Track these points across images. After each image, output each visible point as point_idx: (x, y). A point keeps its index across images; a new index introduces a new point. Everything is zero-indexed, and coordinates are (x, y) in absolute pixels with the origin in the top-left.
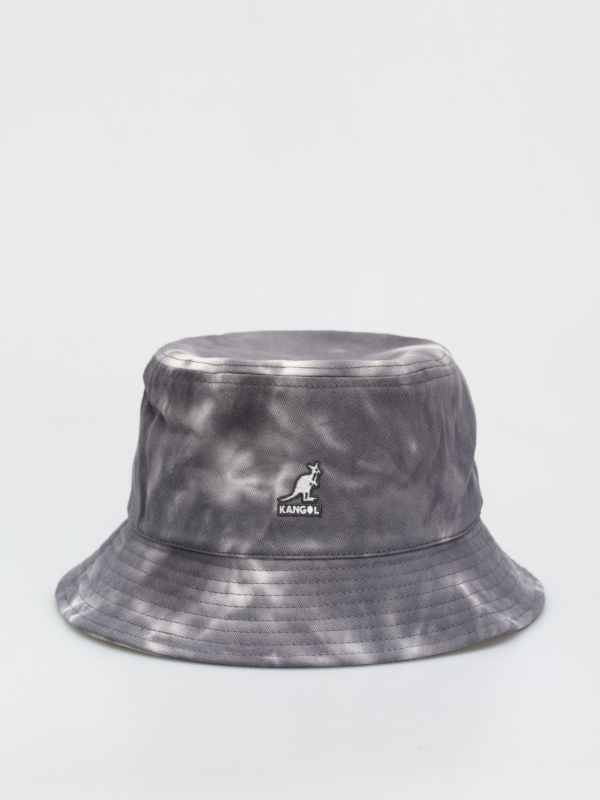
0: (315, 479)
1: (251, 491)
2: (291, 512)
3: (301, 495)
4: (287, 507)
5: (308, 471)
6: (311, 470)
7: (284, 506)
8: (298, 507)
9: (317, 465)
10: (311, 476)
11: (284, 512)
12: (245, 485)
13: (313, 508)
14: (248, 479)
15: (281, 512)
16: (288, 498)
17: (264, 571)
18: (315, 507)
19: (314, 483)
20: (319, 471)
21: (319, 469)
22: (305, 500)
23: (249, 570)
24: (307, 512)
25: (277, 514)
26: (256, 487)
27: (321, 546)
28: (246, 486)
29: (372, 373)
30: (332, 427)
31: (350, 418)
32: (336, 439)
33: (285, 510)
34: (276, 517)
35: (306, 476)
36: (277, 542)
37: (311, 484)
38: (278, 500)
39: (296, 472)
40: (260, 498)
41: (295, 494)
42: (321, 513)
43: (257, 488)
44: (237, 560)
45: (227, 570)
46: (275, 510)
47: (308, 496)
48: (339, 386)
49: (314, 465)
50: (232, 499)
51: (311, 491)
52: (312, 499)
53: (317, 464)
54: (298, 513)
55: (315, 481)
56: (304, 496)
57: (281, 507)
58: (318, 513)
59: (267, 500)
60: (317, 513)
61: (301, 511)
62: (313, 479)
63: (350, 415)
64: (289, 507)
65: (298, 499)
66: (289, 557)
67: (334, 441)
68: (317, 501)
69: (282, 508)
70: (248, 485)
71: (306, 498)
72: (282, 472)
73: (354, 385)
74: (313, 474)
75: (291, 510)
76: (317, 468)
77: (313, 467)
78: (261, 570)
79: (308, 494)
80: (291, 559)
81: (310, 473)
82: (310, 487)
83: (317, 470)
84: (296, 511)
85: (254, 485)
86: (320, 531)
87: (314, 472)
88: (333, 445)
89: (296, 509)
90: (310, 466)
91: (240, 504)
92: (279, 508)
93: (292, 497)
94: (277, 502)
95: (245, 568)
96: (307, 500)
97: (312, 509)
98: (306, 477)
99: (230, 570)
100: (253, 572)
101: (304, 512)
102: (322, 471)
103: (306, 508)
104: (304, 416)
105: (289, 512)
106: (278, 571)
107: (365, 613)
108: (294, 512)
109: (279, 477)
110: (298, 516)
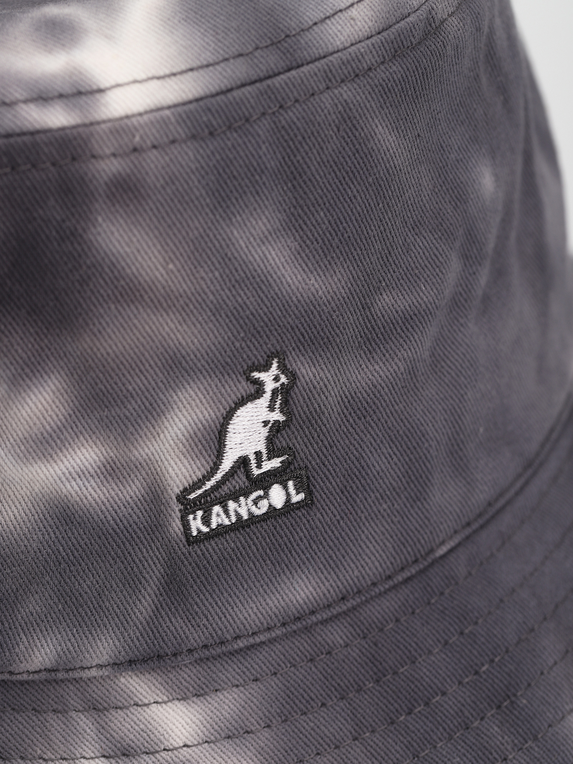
0: (277, 406)
1: (85, 492)
2: (227, 522)
3: (243, 462)
4: (211, 511)
5: (252, 389)
6: (259, 385)
7: (200, 513)
8: (242, 499)
9: (275, 365)
10: (264, 401)
11: (205, 529)
12: (64, 479)
13: (286, 488)
14: (69, 456)
15: (195, 533)
16: (209, 485)
17: (176, 702)
18: (291, 484)
19: (277, 416)
20: (283, 379)
21: (282, 373)
22: (256, 472)
23: (127, 708)
24: (270, 505)
25: (184, 540)
26: (100, 474)
27: (327, 584)
28: (67, 479)
29: (366, 27)
30: (293, 235)
31: (339, 191)
32: (312, 269)
33: (206, 521)
34: (184, 550)
35: (249, 405)
36: (200, 613)
37: (266, 423)
38: (178, 498)
39: (219, 404)
40: (119, 502)
41: (227, 464)
42: (309, 493)
43: (102, 477)
44: (78, 686)
45: (53, 721)
46: (177, 529)
47: (265, 457)
48: (289, 104)
49: (266, 368)
50: (26, 520)
51: (270, 440)
52: (276, 463)
53: (276, 360)
54: (245, 517)
55: (277, 411)
56: (253, 462)
57: (191, 517)
58: (301, 496)
59: (140, 505)
60: (297, 498)
61: (254, 507)
62: (271, 408)
63: (337, 181)
64: (217, 509)
65: (236, 477)
66: (241, 644)
67: (310, 275)
68: (290, 463)
69: (195, 519)
70: (71, 477)
71: (259, 466)
72: (172, 413)
73: (330, 85)
74: (268, 396)
75: (223, 516)
76: (276, 372)
77: (267, 374)
78: (165, 703)
79: (261, 453)
80: (248, 648)
81: (259, 393)
82: (265, 432)
83: (276, 379)
84: (237, 514)
85: (92, 471)
86: (316, 544)
87: (270, 386)
88: (309, 289)
89: (239, 510)
90: (256, 375)
91: (58, 533)
92: (188, 521)
93: (218, 476)
94: (177, 507)
95: (112, 705)
96: (262, 471)
97: (284, 492)
98: (249, 410)
99: (63, 719)
100: (142, 711)
101: (263, 508)
102: (293, 376)
103: (266, 496)
104: (208, 231)
105: (220, 522)
106: (218, 693)
107: (509, 747)
108: (234, 519)
109: (166, 432)
110: (249, 526)
